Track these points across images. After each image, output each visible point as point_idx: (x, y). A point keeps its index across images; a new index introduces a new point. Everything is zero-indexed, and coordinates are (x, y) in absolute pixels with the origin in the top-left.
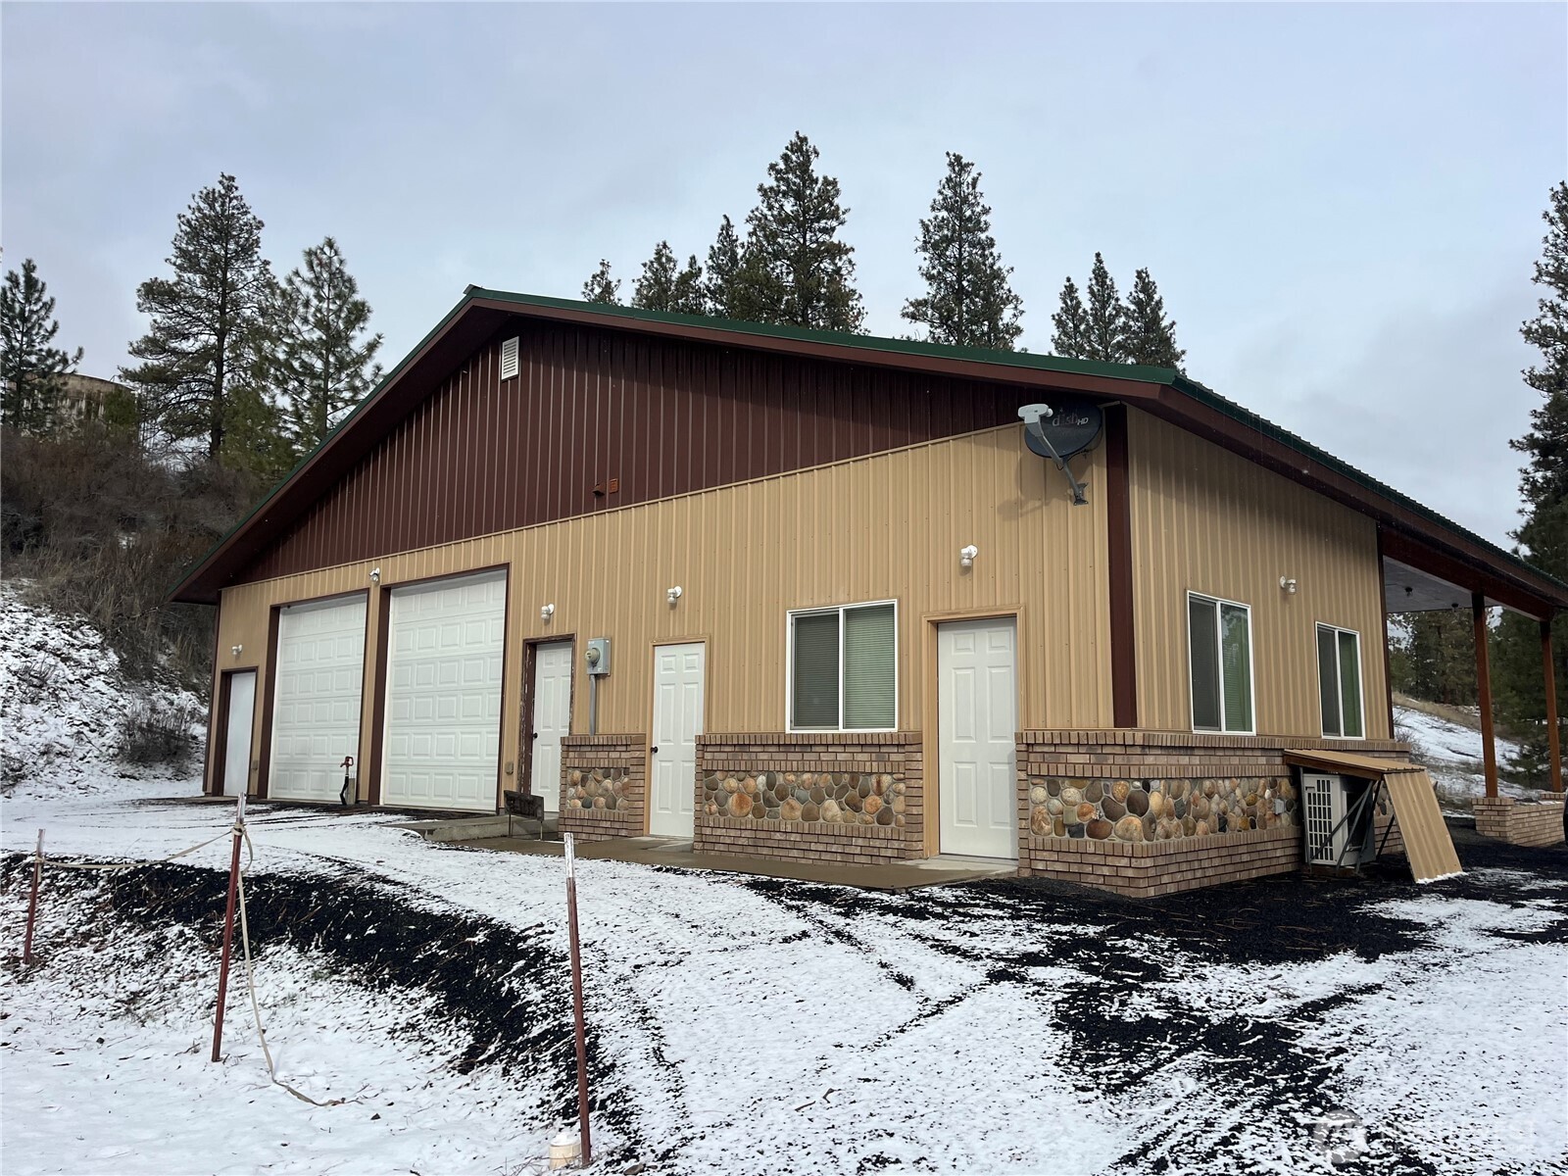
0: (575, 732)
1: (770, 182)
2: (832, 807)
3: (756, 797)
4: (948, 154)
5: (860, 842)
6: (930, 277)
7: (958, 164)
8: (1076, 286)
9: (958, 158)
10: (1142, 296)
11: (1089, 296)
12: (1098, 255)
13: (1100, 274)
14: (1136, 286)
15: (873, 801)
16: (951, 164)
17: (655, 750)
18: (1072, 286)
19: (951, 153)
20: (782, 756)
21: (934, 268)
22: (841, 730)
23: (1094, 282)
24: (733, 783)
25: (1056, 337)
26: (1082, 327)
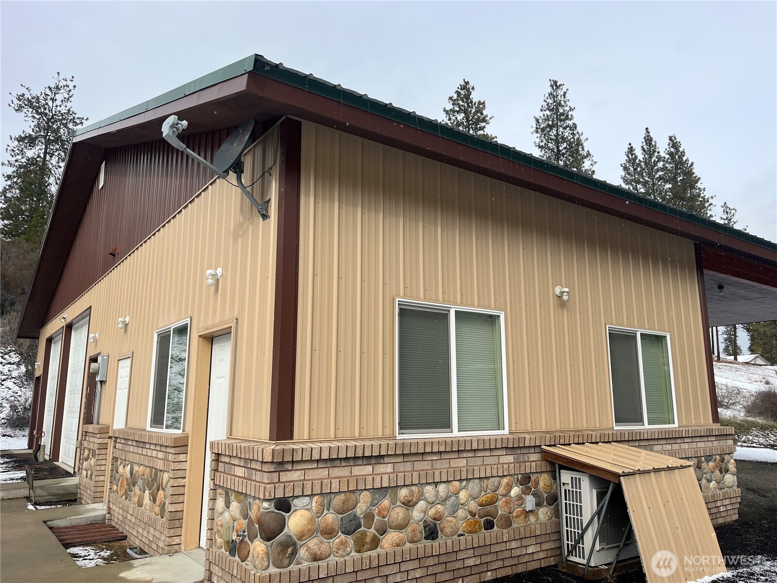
1: (449, 106)
4: (550, 80)
6: (540, 147)
7: (555, 85)
8: (634, 148)
9: (555, 82)
10: (672, 150)
11: (642, 151)
12: (647, 129)
13: (648, 140)
14: (669, 145)
16: (552, 86)
18: (632, 147)
19: (552, 80)
21: (542, 141)
23: (644, 144)
25: (623, 176)
26: (639, 169)
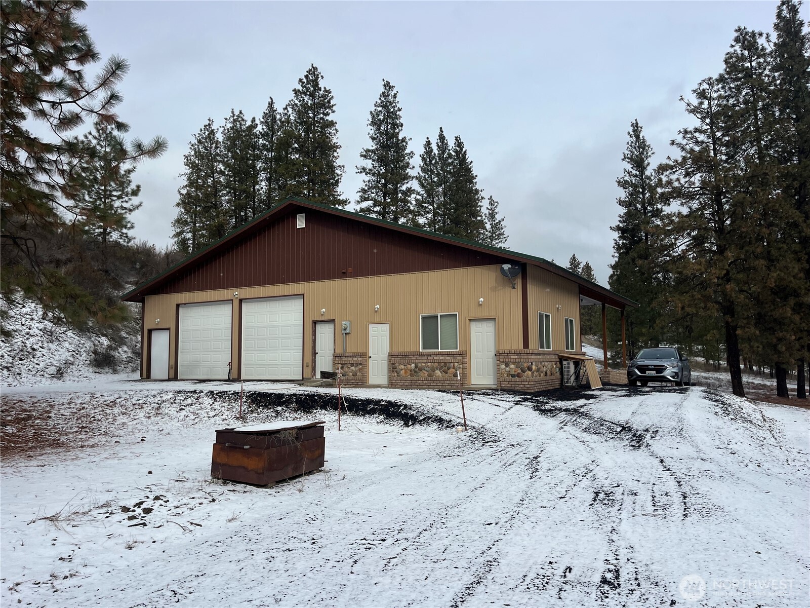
0: (336, 351)
1: (299, 87)
2: (438, 372)
3: (411, 371)
4: (383, 80)
5: (448, 382)
6: (373, 139)
7: (388, 86)
8: (431, 142)
9: (388, 83)
10: (458, 148)
11: (437, 148)
12: (441, 128)
13: (442, 138)
14: (455, 144)
15: (452, 371)
16: (385, 85)
17: (370, 357)
18: (429, 141)
19: (385, 80)
20: (421, 358)
21: (375, 135)
22: (440, 350)
23: (439, 141)
24: (403, 367)
25: (422, 165)
26: (433, 162)
